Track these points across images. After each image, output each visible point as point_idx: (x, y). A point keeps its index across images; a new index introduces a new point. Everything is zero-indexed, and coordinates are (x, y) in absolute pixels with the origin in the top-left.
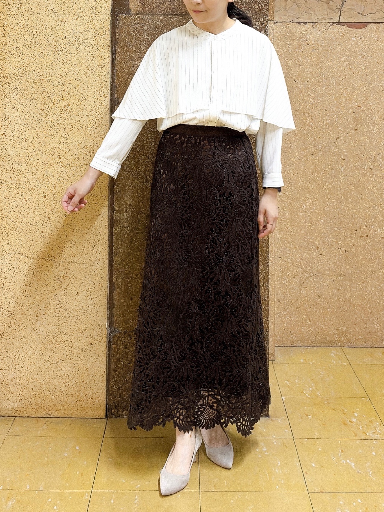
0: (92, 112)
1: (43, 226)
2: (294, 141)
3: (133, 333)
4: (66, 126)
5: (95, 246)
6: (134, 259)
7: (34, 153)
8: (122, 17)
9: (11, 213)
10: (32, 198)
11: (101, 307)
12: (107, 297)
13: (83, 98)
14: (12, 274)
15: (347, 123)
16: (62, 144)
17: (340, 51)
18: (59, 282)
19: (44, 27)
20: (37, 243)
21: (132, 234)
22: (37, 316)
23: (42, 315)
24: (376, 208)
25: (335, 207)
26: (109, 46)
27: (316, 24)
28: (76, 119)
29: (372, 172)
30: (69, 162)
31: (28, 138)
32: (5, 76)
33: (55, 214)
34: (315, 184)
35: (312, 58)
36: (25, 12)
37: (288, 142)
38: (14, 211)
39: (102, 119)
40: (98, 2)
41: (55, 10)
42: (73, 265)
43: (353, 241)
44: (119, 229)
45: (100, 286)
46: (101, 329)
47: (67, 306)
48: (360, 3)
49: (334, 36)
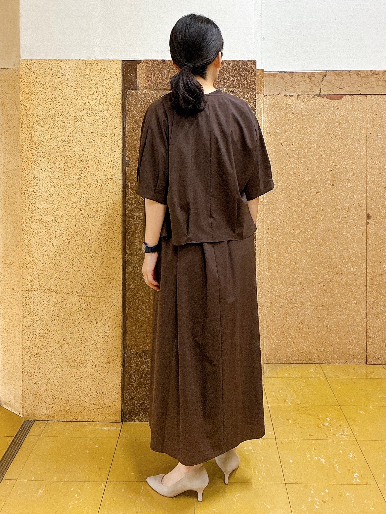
0: (107, 172)
1: (68, 267)
2: (281, 195)
3: (143, 354)
4: (85, 184)
5: (111, 283)
7: (59, 207)
8: (131, 92)
9: (41, 256)
10: (58, 243)
11: (117, 333)
12: (121, 325)
13: (99, 160)
14: (43, 306)
15: (326, 180)
16: (82, 198)
17: (320, 119)
18: (81, 313)
19: (65, 101)
20: (63, 281)
22: (64, 340)
23: (68, 339)
24: (350, 250)
25: (316, 250)
26: (120, 117)
27: (300, 96)
28: (94, 178)
29: (346, 220)
30: (88, 214)
31: (54, 194)
32: (33, 143)
33: (78, 257)
34: (298, 230)
35: (296, 125)
36: (49, 88)
37: (276, 195)
38: (43, 255)
39: (116, 178)
40: (111, 79)
41: (75, 86)
42: (93, 298)
43: (330, 277)
44: (131, 269)
45: (115, 315)
46: (117, 351)
47: (89, 332)
48: (337, 78)
49: (315, 107)
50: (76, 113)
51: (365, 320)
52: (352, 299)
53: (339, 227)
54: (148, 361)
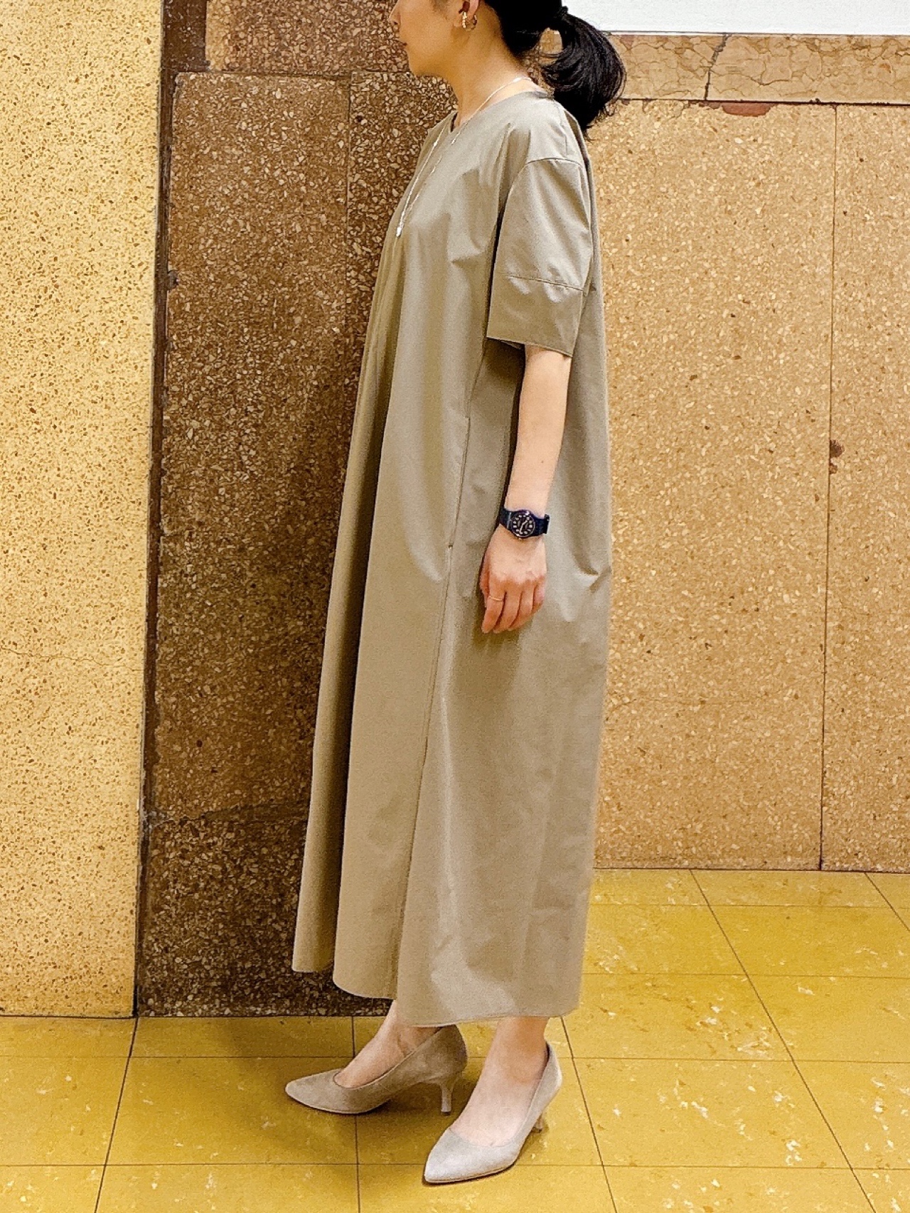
0: (112, 304)
3: (203, 823)
4: (48, 335)
5: (113, 618)
6: (206, 651)
8: (186, 78)
11: (127, 763)
12: (140, 738)
13: (90, 270)
15: (718, 341)
16: (38, 377)
17: (705, 168)
18: (26, 705)
21: (201, 592)
24: (781, 543)
25: (686, 541)
26: (154, 147)
27: (651, 103)
28: (72, 318)
29: (772, 459)
30: (53, 420)
33: (20, 543)
34: (638, 485)
35: (638, 187)
39: (136, 321)
40: (129, 39)
41: (26, 58)
42: (60, 662)
43: (724, 621)
44: (172, 580)
45: (123, 712)
46: (125, 813)
47: (46, 760)
48: (754, 54)
49: (692, 134)
50: (28, 134)
51: (819, 744)
52: (785, 685)
53: (751, 478)
54: (214, 843)
